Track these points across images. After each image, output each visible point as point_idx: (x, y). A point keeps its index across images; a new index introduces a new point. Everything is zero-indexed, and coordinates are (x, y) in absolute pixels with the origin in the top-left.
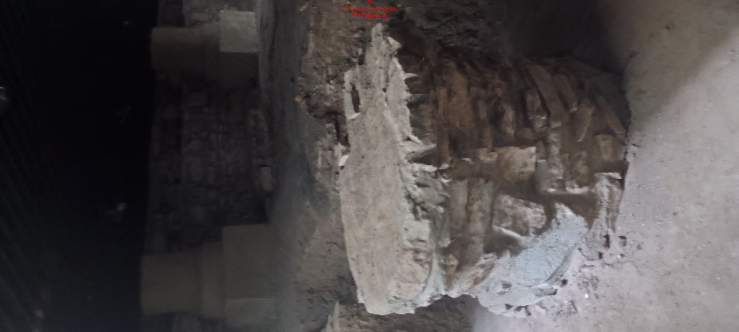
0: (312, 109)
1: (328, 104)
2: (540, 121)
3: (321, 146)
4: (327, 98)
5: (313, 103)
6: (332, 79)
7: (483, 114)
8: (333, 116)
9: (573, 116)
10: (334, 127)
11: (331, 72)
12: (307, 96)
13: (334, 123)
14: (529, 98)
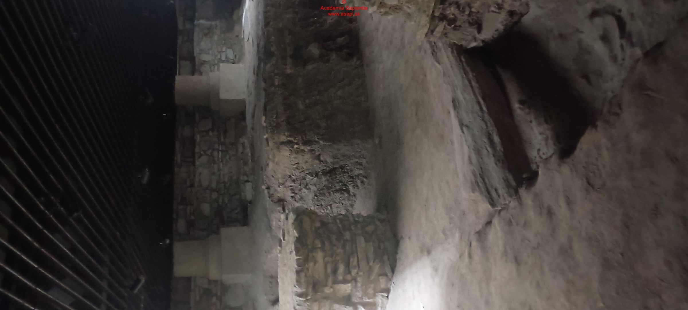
0: (270, 196)
1: (279, 195)
2: (354, 272)
3: (275, 217)
4: (278, 193)
5: (271, 192)
6: (281, 185)
7: (329, 270)
8: (282, 203)
9: (370, 267)
10: (282, 209)
11: (281, 181)
12: (268, 188)
13: (282, 207)
14: (351, 260)
